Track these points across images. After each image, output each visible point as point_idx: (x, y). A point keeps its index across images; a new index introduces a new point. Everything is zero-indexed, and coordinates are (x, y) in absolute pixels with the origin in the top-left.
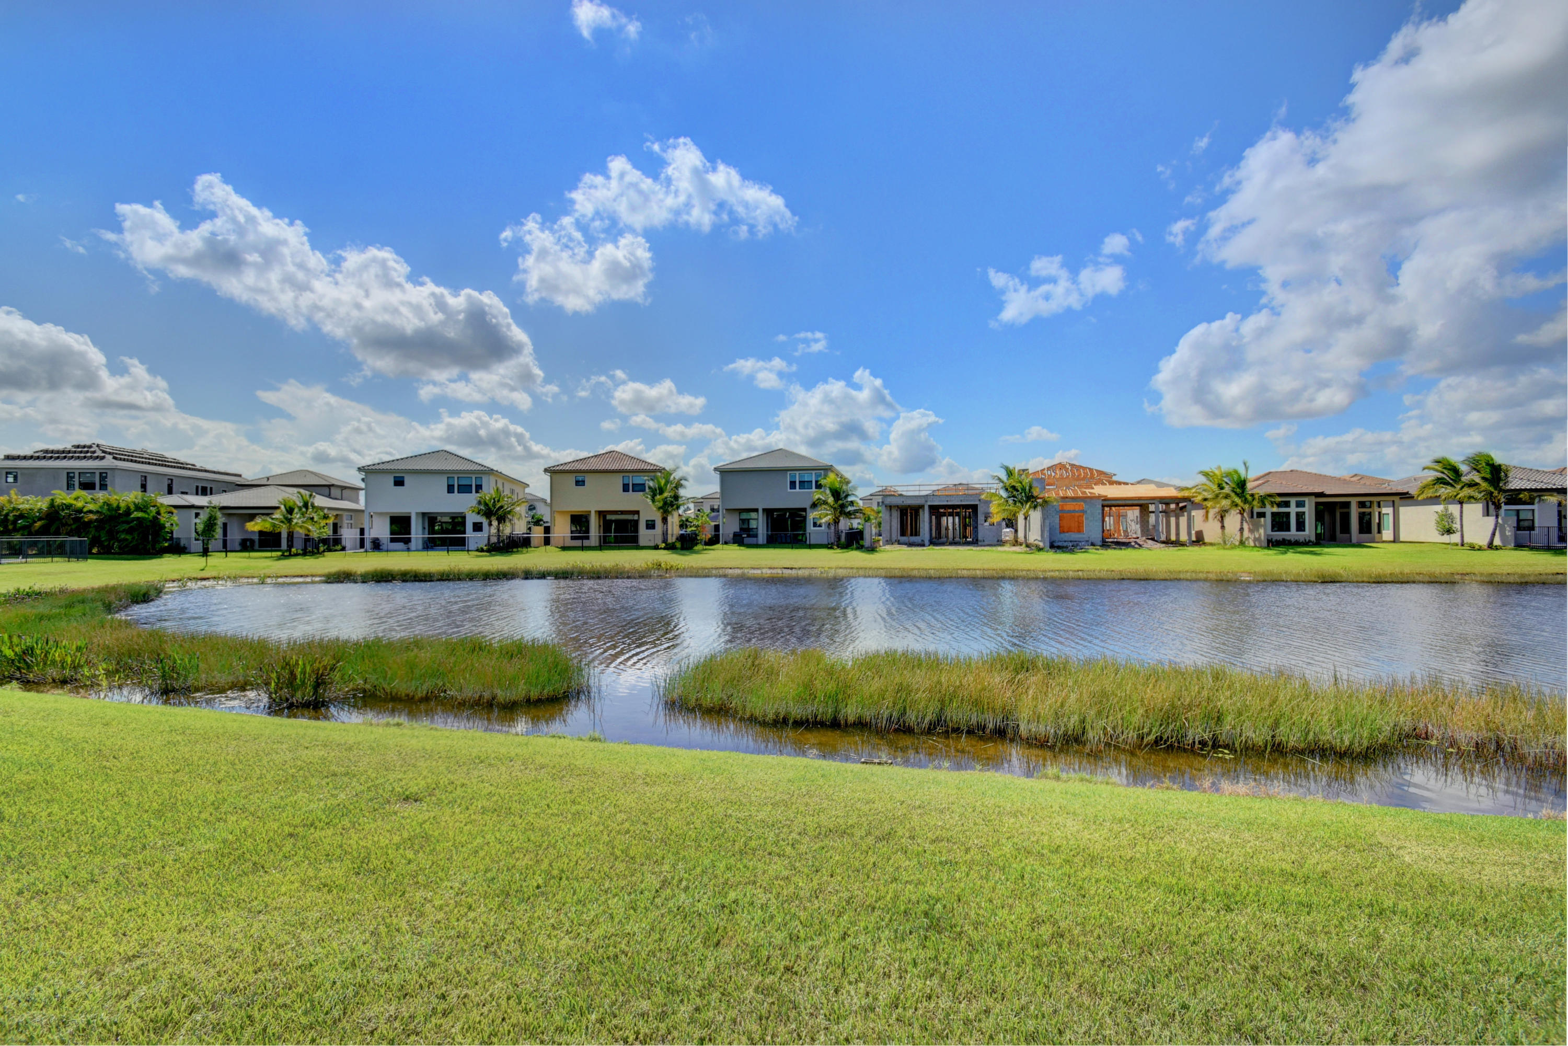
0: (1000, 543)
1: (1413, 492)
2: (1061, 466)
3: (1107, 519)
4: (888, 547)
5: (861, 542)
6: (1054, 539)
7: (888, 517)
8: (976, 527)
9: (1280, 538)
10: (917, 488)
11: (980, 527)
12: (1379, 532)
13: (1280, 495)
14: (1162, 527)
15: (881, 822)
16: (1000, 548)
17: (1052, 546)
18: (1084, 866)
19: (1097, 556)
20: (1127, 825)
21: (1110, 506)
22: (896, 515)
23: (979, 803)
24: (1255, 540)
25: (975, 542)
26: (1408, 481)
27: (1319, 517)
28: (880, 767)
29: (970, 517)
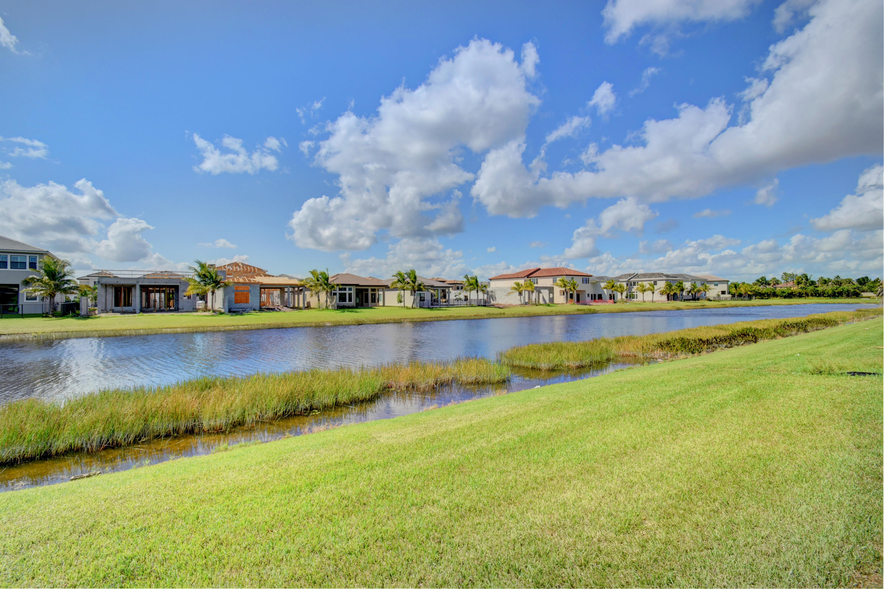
0: (195, 310)
1: (390, 285)
2: (236, 264)
3: (263, 295)
4: (103, 315)
5: (77, 312)
6: (231, 307)
7: (103, 293)
8: (178, 300)
9: (342, 305)
10: (130, 273)
11: (180, 300)
12: (378, 302)
13: (342, 285)
14: (291, 300)
15: (85, 520)
16: (194, 314)
17: (230, 311)
18: (238, 496)
19: (257, 316)
20: (264, 465)
21: (264, 288)
22: (111, 293)
23: (170, 481)
24: (332, 306)
25: (177, 310)
26: (388, 281)
27: (357, 296)
28: (89, 479)
29: (173, 293)
